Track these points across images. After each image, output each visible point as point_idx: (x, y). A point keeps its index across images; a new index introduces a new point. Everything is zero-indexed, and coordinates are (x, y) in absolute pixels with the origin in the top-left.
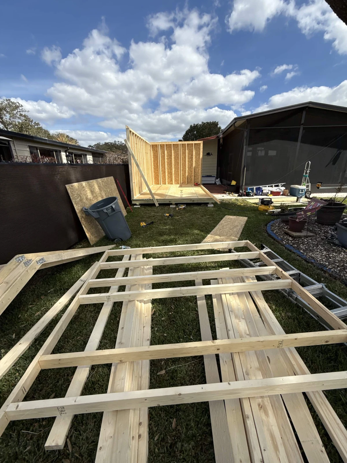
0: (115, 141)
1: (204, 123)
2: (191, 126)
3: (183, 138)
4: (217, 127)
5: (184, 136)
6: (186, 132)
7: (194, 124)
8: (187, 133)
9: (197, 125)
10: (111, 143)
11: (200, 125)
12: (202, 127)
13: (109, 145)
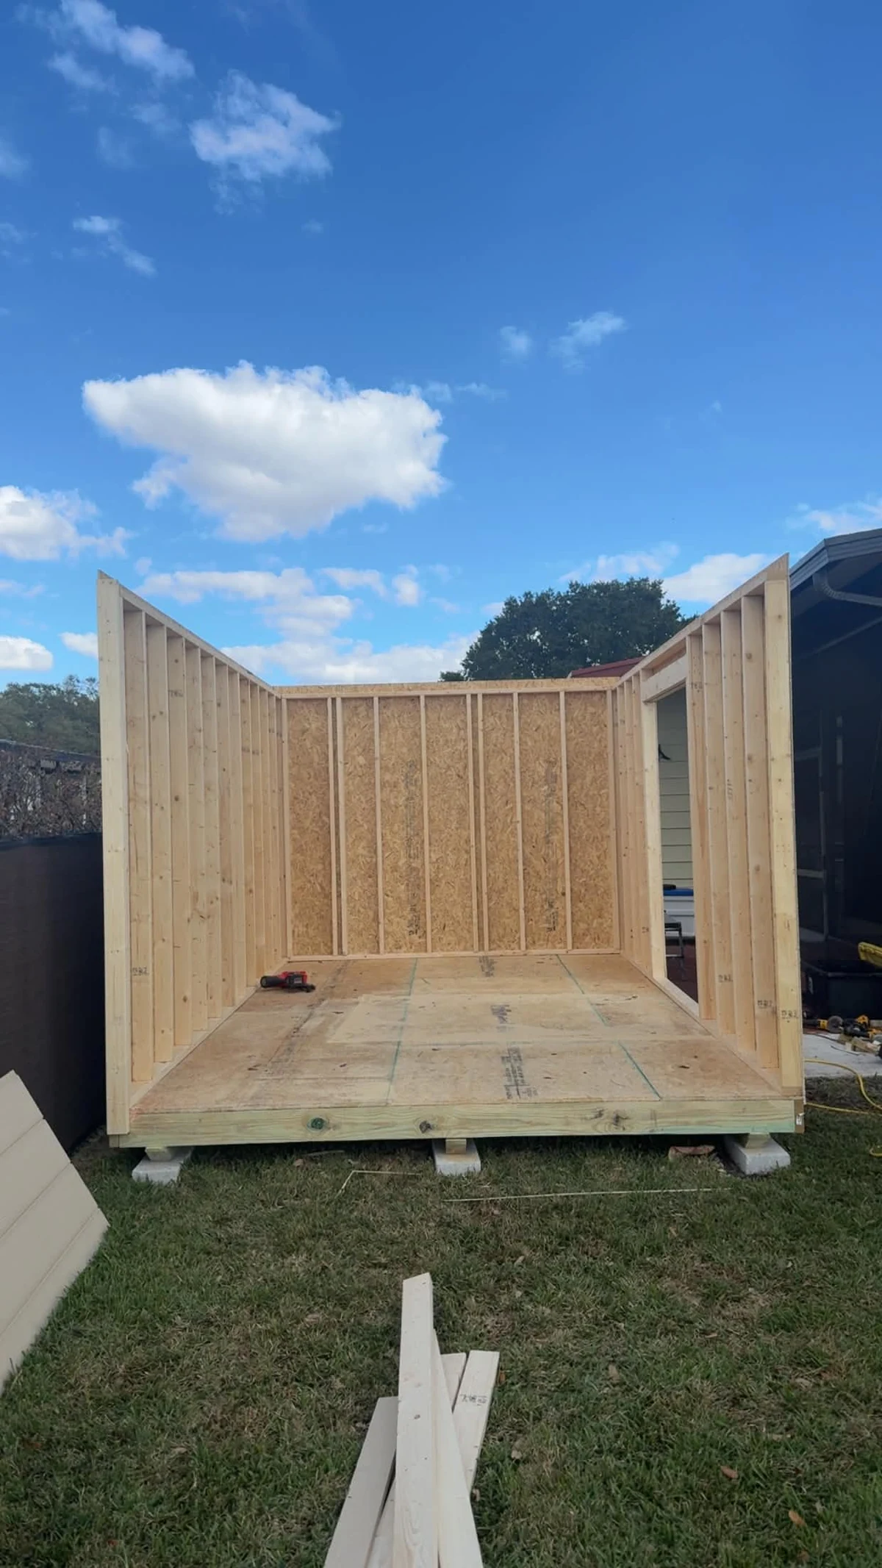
0: (71, 678)
1: (585, 591)
2: (511, 604)
3: (466, 665)
4: (659, 605)
5: (471, 655)
6: (486, 633)
7: (528, 595)
8: (492, 636)
9: (543, 599)
10: (48, 688)
11: (562, 599)
12: (572, 608)
13: (35, 698)
